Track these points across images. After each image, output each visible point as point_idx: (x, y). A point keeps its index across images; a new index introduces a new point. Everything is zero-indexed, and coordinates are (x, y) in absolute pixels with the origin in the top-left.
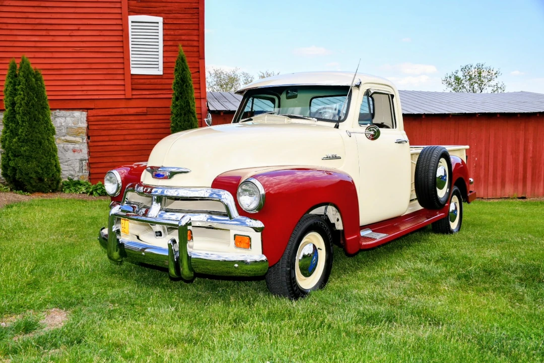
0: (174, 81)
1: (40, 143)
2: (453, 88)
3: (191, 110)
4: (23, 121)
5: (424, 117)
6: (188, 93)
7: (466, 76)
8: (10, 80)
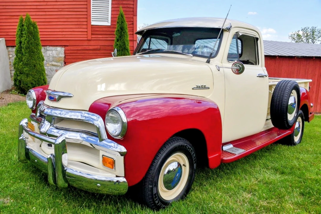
0: (116, 29)
1: (35, 66)
2: (295, 41)
3: (126, 48)
4: (25, 53)
5: (277, 57)
6: (124, 37)
7: (304, 34)
8: (20, 28)
